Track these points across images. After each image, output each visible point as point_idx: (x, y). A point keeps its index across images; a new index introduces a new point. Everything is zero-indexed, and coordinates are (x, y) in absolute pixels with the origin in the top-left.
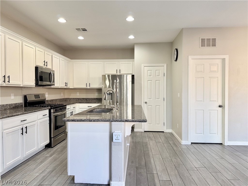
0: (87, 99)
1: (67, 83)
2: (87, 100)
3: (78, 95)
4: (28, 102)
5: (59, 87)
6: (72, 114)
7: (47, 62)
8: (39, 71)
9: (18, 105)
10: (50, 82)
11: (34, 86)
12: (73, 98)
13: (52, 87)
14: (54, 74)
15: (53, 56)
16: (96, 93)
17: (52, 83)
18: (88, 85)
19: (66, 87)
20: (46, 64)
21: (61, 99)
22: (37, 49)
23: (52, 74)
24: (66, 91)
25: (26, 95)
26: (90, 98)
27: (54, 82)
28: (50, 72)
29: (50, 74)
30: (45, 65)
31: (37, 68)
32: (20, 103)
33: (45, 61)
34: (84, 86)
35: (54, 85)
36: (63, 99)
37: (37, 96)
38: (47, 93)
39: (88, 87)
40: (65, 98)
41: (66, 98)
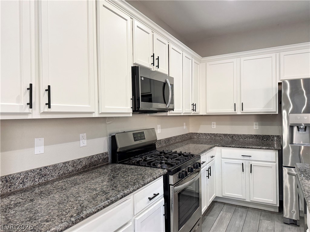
0: (233, 137)
1: (195, 105)
2: (233, 139)
3: (215, 127)
4: (118, 151)
5: (182, 114)
6: (209, 173)
7: (158, 59)
8: (141, 77)
9: (96, 161)
10: (165, 103)
11: (129, 113)
12: (205, 134)
13: (169, 113)
14: (172, 86)
15: (171, 46)
16: (254, 123)
17: (169, 106)
18: (238, 107)
19: (193, 113)
20: (156, 64)
21: (182, 135)
22: (137, 23)
23: (169, 85)
24: (191, 119)
25: (115, 136)
26: (241, 135)
27: (172, 102)
28: (164, 81)
29: (165, 84)
30: (153, 64)
31: (135, 70)
32: (103, 154)
33: (153, 56)
34: (230, 110)
35: (173, 110)
36: (187, 134)
37: (138, 135)
38: (159, 126)
39: (239, 112)
40: (189, 133)
41: (192, 133)
